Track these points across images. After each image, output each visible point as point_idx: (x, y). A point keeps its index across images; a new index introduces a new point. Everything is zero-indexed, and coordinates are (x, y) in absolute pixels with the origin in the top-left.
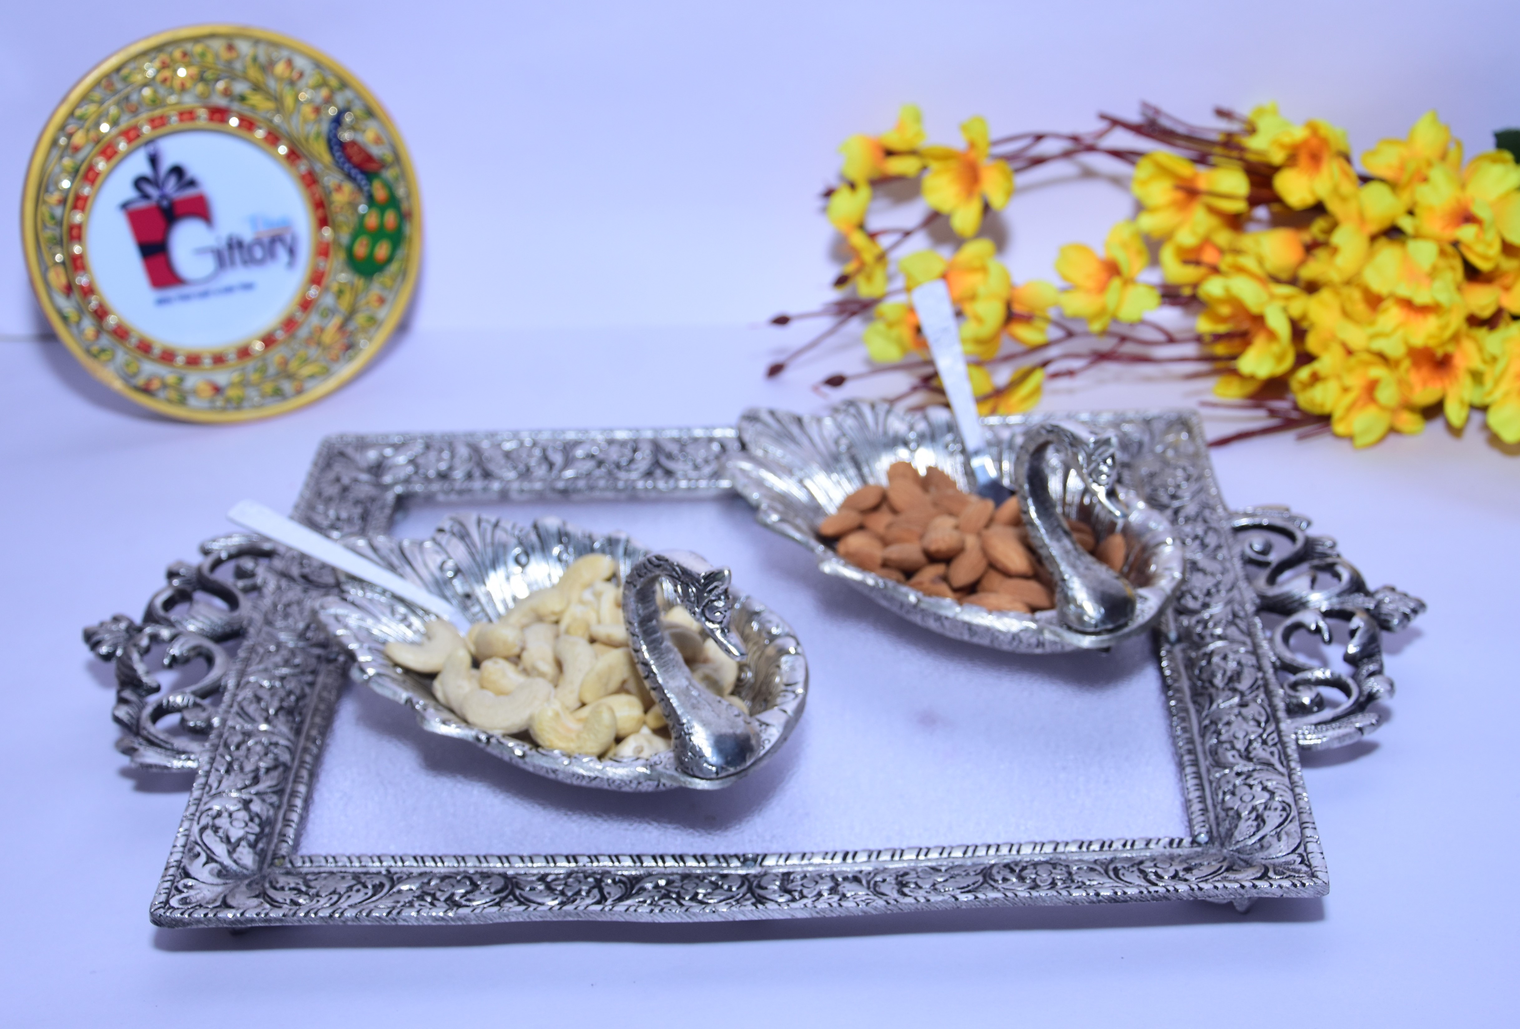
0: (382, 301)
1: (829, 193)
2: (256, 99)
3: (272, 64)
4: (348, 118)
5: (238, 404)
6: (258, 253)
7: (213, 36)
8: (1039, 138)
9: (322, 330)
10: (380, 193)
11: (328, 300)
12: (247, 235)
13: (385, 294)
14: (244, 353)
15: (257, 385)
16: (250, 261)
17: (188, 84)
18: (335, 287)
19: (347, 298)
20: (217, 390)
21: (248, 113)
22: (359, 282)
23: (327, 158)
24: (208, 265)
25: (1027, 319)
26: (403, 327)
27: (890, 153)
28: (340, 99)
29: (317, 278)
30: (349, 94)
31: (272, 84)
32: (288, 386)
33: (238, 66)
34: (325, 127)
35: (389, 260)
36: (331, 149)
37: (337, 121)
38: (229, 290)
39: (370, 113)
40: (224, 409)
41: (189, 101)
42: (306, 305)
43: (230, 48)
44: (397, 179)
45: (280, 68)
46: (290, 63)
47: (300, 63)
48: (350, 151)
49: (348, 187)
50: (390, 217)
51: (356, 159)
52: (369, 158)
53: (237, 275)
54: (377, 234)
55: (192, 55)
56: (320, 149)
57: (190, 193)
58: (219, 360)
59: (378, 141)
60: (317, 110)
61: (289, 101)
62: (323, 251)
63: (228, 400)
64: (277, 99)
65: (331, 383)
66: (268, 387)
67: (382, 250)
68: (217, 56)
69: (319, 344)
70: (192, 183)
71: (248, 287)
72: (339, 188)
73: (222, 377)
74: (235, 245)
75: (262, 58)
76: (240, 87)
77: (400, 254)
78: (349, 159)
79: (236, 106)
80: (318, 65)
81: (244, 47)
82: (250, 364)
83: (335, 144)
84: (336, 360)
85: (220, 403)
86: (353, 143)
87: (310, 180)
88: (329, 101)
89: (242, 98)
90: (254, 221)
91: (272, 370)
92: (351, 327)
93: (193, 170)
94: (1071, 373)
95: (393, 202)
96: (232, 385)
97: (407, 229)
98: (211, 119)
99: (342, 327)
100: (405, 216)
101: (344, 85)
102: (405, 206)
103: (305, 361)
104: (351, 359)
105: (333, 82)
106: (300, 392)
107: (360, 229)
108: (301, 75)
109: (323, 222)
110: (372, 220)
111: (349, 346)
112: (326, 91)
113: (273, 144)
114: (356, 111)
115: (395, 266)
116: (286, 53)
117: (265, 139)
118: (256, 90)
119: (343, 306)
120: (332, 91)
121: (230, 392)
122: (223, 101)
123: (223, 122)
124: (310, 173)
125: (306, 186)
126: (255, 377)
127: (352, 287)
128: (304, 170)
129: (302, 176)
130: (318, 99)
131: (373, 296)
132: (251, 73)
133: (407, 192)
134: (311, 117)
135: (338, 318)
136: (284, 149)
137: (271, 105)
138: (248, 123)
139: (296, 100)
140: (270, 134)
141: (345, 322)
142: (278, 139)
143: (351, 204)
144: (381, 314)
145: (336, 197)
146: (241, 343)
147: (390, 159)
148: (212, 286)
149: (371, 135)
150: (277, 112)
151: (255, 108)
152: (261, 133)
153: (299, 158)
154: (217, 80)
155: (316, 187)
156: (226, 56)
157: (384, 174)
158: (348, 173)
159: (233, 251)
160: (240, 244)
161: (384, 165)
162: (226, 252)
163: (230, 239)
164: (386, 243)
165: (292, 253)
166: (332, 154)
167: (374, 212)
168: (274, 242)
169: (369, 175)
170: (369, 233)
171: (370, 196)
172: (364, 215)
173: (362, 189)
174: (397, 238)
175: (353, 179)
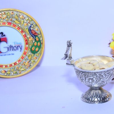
3: (20, 16)
4: (32, 26)
5: (9, 75)
6: (15, 48)
7: (9, 10)
9: (25, 62)
10: (37, 39)
11: (27, 57)
13: (37, 57)
14: (11, 65)
16: (13, 50)
17: (5, 18)
18: (28, 55)
19: (30, 57)
20: (6, 72)
21: (15, 24)
22: (33, 55)
23: (28, 32)
24: (6, 50)
28: (31, 23)
29: (25, 53)
30: (33, 22)
31: (19, 19)
32: (18, 72)
33: (14, 16)
34: (28, 27)
35: (38, 51)
36: (29, 31)
38: (10, 54)
39: (36, 25)
41: (4, 21)
42: (22, 58)
43: (13, 12)
44: (40, 37)
46: (23, 16)
47: (25, 16)
50: (39, 43)
51: (33, 33)
52: (36, 33)
53: (11, 52)
55: (6, 13)
56: (27, 31)
57: (4, 37)
58: (6, 66)
61: (22, 22)
62: (26, 49)
63: (7, 74)
65: (26, 72)
66: (15, 72)
67: (37, 49)
68: (10, 14)
69: (25, 65)
70: (4, 35)
71: (13, 54)
72: (30, 38)
73: (6, 70)
74: (11, 47)
76: (14, 19)
80: (28, 16)
81: (15, 12)
82: (12, 67)
83: (30, 30)
84: (28, 68)
87: (25, 36)
89: (14, 21)
90: (15, 43)
91: (16, 69)
93: (4, 33)
95: (39, 41)
97: (42, 46)
98: (8, 24)
99: (29, 62)
101: (32, 20)
102: (42, 42)
103: (22, 68)
104: (30, 68)
106: (20, 73)
107: (33, 45)
108: (25, 18)
109: (27, 44)
110: (36, 44)
111: (30, 66)
112: (29, 21)
113: (19, 29)
114: (34, 25)
115: (39, 52)
116: (22, 14)
117: (18, 28)
118: (17, 20)
119: (29, 58)
120: (30, 21)
121: (8, 72)
122: (10, 22)
123: (10, 25)
124: (25, 35)
125: (24, 37)
126: (12, 70)
127: (31, 55)
128: (24, 34)
129: (24, 35)
130: (27, 22)
131: (35, 57)
132: (16, 17)
133: (42, 39)
134: (26, 25)
135: (28, 61)
136: (21, 30)
137: (19, 23)
138: (15, 26)
139: (24, 22)
140: (18, 27)
141: (29, 61)
142: (20, 28)
143: (32, 41)
144: (36, 61)
145: (29, 39)
146: (11, 64)
147: (39, 33)
148: (6, 54)
149: (36, 29)
150: (20, 24)
151: (16, 23)
152: (17, 27)
153: (23, 32)
154: (10, 18)
155: (26, 37)
156: (12, 14)
157: (38, 36)
158: (32, 36)
159: (11, 48)
160: (12, 47)
161: (39, 34)
162: (9, 48)
163: (10, 45)
164: (38, 48)
165: (21, 49)
166: (29, 32)
167: (36, 42)
168: (18, 47)
169: (35, 36)
170: (35, 46)
171: (35, 40)
172: (34, 43)
173: (34, 38)
174: (40, 47)
175: (33, 36)
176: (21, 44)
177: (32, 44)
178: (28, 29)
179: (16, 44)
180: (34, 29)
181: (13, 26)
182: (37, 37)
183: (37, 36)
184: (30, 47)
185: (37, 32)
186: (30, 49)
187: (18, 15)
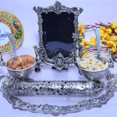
0: (19, 42)
2: (6, 19)
5: (2, 52)
6: (5, 36)
7: (1, 12)
8: (89, 26)
10: (19, 30)
12: (4, 34)
14: (3, 47)
18: (14, 40)
21: (4, 21)
22: (16, 40)
23: (13, 26)
25: (87, 45)
26: (21, 45)
30: (16, 19)
33: (4, 15)
34: (13, 22)
35: (20, 37)
37: (15, 22)
38: (2, 40)
39: (18, 21)
43: (3, 13)
45: (8, 16)
47: (11, 15)
49: (15, 29)
50: (20, 33)
52: (18, 26)
53: (3, 38)
54: (18, 35)
58: (0, 47)
59: (19, 24)
61: (9, 19)
66: (5, 51)
71: (4, 39)
75: (6, 15)
76: (4, 18)
77: (21, 37)
78: (16, 26)
80: (13, 16)
81: (4, 13)
83: (14, 24)
87: (11, 28)
90: (5, 32)
91: (6, 49)
92: (15, 44)
94: (92, 51)
95: (20, 31)
96: (2, 50)
97: (22, 34)
98: (0, 21)
100: (22, 33)
101: (15, 18)
102: (22, 32)
103: (10, 48)
106: (9, 51)
108: (11, 17)
109: (13, 33)
110: (18, 33)
111: (15, 47)
116: (9, 14)
122: (2, 19)
123: (2, 21)
126: (4, 49)
130: (13, 19)
133: (22, 30)
136: (8, 25)
140: (7, 23)
143: (16, 31)
147: (20, 26)
153: (10, 26)
154: (1, 17)
156: (2, 14)
157: (20, 28)
162: (2, 36)
168: (7, 35)
173: (17, 29)
177: (16, 33)
178: (13, 24)
180: (17, 24)
184: (15, 35)
186: (14, 37)
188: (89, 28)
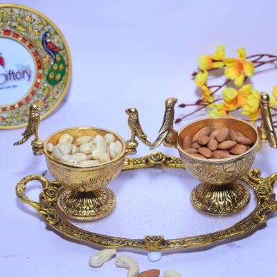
0: (57, 92)
1: (195, 74)
2: (20, 28)
3: (25, 17)
4: (48, 35)
5: (10, 124)
6: (19, 76)
7: (6, 7)
8: (262, 56)
9: (38, 101)
10: (58, 59)
11: (40, 92)
12: (15, 70)
13: (59, 91)
14: (13, 107)
15: (16, 118)
16: (16, 78)
18: (43, 88)
19: (46, 91)
20: (4, 119)
21: (17, 32)
22: (51, 87)
23: (42, 47)
24: (2, 79)
26: (64, 101)
27: (214, 61)
28: (46, 29)
29: (37, 85)
30: (49, 27)
31: (25, 23)
33: (14, 17)
34: (41, 37)
35: (61, 80)
36: (43, 44)
37: (45, 35)
38: (9, 87)
39: (56, 33)
40: (5, 125)
42: (33, 93)
43: (12, 11)
44: (64, 54)
45: (28, 18)
46: (30, 16)
47: (34, 16)
48: (49, 45)
49: (48, 56)
50: (61, 66)
51: (51, 48)
52: (55, 47)
53: (11, 83)
54: (57, 72)
56: (40, 44)
58: (4, 109)
59: (58, 42)
60: (39, 32)
61: (30, 28)
62: (39, 77)
63: (7, 122)
64: (26, 28)
66: (20, 119)
67: (58, 77)
68: (7, 13)
71: (15, 86)
72: (45, 57)
73: (5, 115)
74: (11, 73)
76: (14, 24)
77: (64, 78)
78: (48, 48)
79: (13, 30)
80: (40, 17)
81: (16, 11)
82: (14, 111)
83: (44, 43)
84: (42, 111)
85: (4, 123)
86: (50, 42)
87: (36, 54)
88: (43, 29)
89: (15, 27)
90: (17, 66)
91: (21, 113)
92: (47, 100)
95: (62, 61)
96: (8, 118)
97: (67, 70)
98: (5, 34)
99: (44, 101)
100: (66, 66)
101: (48, 24)
102: (66, 63)
104: (47, 111)
105: (44, 23)
107: (51, 70)
108: (34, 20)
109: (39, 67)
110: (55, 67)
111: (47, 107)
112: (42, 26)
113: (24, 42)
114: (52, 33)
115: (62, 82)
116: (30, 13)
117: (22, 40)
118: (20, 25)
119: (45, 94)
120: (44, 26)
121: (8, 120)
122: (9, 28)
123: (8, 34)
124: (36, 52)
125: (35, 56)
126: (16, 115)
127: (48, 88)
128: (34, 51)
129: (33, 53)
130: (40, 29)
131: (55, 91)
132: (18, 19)
133: (67, 59)
134: (37, 34)
135: (43, 98)
136: (28, 44)
137: (25, 30)
138: (16, 36)
139: (33, 28)
140: (23, 38)
141: (45, 99)
142: (26, 40)
143: (49, 62)
144: (57, 97)
145: (44, 59)
146: (12, 105)
147: (62, 48)
148: (4, 86)
149: (56, 40)
150: (26, 32)
151: (18, 30)
152: (20, 39)
153: (32, 47)
154: (7, 22)
155: (37, 56)
156: (10, 14)
157: (60, 52)
158: (48, 52)
159: (11, 75)
160: (13, 73)
161: (60, 50)
162: (8, 75)
163: (10, 71)
164: (59, 75)
165: (29, 76)
166: (44, 46)
167: (56, 64)
168: (24, 73)
169: (55, 53)
170: (54, 71)
171: (55, 60)
172: (53, 65)
173: (52, 57)
174: (63, 73)
175: (50, 54)
176: (28, 67)
177: (49, 67)
178: (40, 41)
179: (20, 68)
180: (52, 41)
181: (14, 36)
182: (57, 55)
183: (57, 52)
184: (46, 73)
185: (57, 45)
186: (45, 78)
187: (22, 15)
188: (263, 63)
